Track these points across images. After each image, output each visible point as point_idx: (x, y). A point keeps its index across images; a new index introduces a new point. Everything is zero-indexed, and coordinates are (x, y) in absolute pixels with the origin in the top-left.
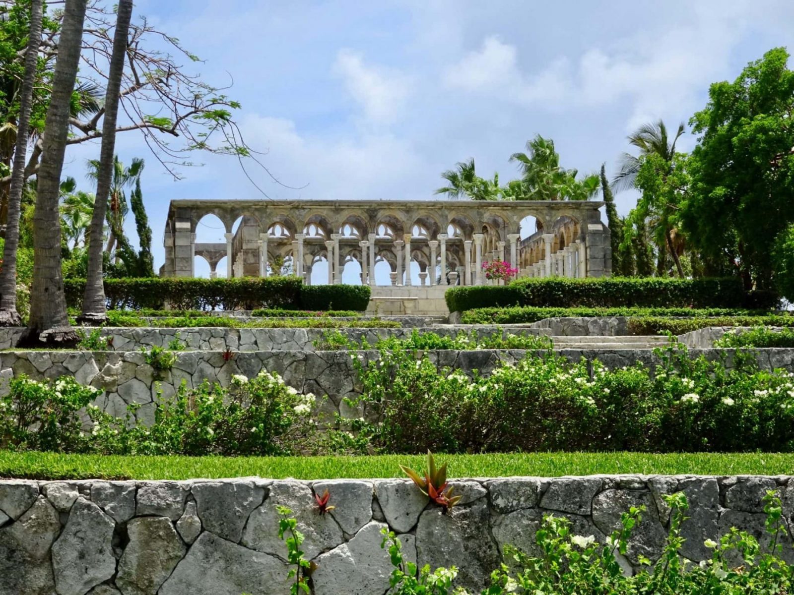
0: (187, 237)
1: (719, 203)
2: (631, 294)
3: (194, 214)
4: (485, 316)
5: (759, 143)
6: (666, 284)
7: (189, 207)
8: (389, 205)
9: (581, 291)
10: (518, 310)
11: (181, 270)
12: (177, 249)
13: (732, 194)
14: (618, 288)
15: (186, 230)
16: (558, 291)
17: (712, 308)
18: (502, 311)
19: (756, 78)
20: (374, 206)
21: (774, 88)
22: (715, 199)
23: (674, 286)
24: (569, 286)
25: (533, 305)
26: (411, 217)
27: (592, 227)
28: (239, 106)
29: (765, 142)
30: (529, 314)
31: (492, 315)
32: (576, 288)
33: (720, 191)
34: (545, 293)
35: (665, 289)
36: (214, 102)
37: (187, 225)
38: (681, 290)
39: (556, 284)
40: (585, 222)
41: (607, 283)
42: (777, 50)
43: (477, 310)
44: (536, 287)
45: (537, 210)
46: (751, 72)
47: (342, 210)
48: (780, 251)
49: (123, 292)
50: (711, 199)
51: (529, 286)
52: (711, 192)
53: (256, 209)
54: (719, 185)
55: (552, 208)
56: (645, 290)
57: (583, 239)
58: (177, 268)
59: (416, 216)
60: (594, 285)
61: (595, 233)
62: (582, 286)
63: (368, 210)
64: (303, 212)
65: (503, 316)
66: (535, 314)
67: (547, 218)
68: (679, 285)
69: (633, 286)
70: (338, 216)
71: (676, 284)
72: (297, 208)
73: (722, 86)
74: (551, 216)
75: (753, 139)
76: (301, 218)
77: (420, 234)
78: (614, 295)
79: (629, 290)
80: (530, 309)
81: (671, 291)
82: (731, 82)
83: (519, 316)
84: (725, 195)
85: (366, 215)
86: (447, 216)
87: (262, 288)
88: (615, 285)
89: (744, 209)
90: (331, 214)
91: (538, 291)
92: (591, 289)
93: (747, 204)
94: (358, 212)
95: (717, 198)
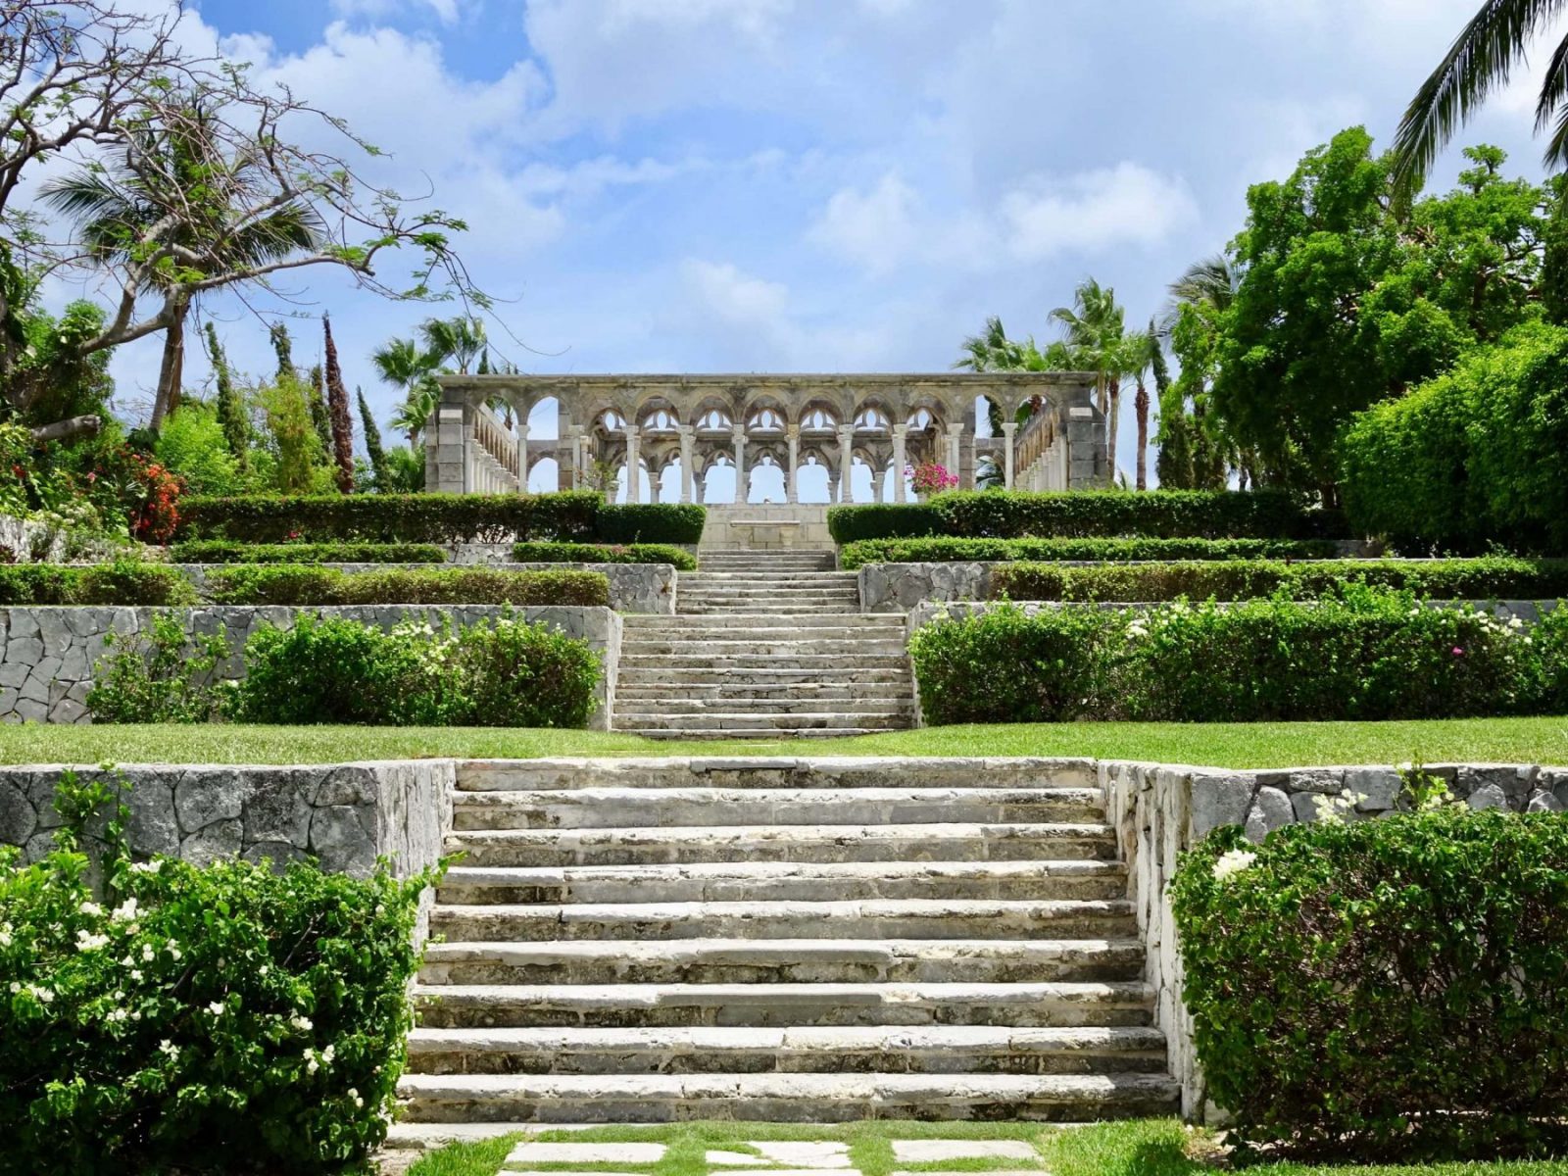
0: (457, 432)
1: (1257, 371)
2: (1114, 516)
3: (469, 396)
4: (875, 552)
5: (1315, 277)
6: (1170, 501)
7: (461, 387)
8: (764, 381)
9: (1035, 512)
10: (928, 542)
11: (448, 481)
12: (441, 449)
13: (1277, 358)
14: (1093, 508)
15: (455, 421)
16: (998, 512)
17: (1236, 537)
18: (900, 544)
19: (1320, 176)
20: (740, 382)
21: (1344, 189)
22: (1252, 365)
23: (1184, 503)
24: (1014, 504)
25: (954, 535)
26: (798, 399)
27: (1075, 412)
28: (463, 227)
29: (1324, 274)
30: (942, 549)
31: (885, 550)
32: (1027, 507)
33: (1258, 352)
34: (976, 514)
35: (1168, 508)
36: (427, 220)
37: (458, 414)
38: (1194, 509)
39: (994, 501)
40: (1066, 404)
41: (1075, 500)
42: (1352, 130)
43: (864, 542)
44: (963, 506)
45: (991, 386)
46: (1310, 165)
47: (693, 388)
48: (1342, 447)
49: (328, 516)
50: (1244, 366)
51: (951, 505)
52: (1245, 353)
53: (563, 389)
54: (1258, 344)
55: (1015, 384)
56: (1136, 510)
57: (1064, 431)
58: (441, 479)
59: (806, 397)
60: (1056, 501)
61: (1081, 420)
62: (1036, 504)
63: (732, 388)
64: (633, 393)
65: (900, 551)
66: (951, 548)
67: (1008, 398)
68: (1191, 501)
69: (1117, 504)
70: (686, 398)
71: (1186, 500)
72: (624, 386)
73: (1264, 188)
74: (1013, 395)
75: (1307, 271)
76: (630, 402)
77: (825, 424)
78: (1086, 518)
79: (1112, 511)
80: (946, 540)
81: (1177, 510)
82: (1282, 182)
83: (927, 552)
84: (1266, 359)
85: (728, 396)
86: (852, 398)
87: (538, 510)
88: (1088, 501)
89: (1293, 382)
90: (675, 395)
91: (967, 511)
92: (1051, 508)
93: (1297, 373)
94: (716, 392)
95: (1255, 364)
